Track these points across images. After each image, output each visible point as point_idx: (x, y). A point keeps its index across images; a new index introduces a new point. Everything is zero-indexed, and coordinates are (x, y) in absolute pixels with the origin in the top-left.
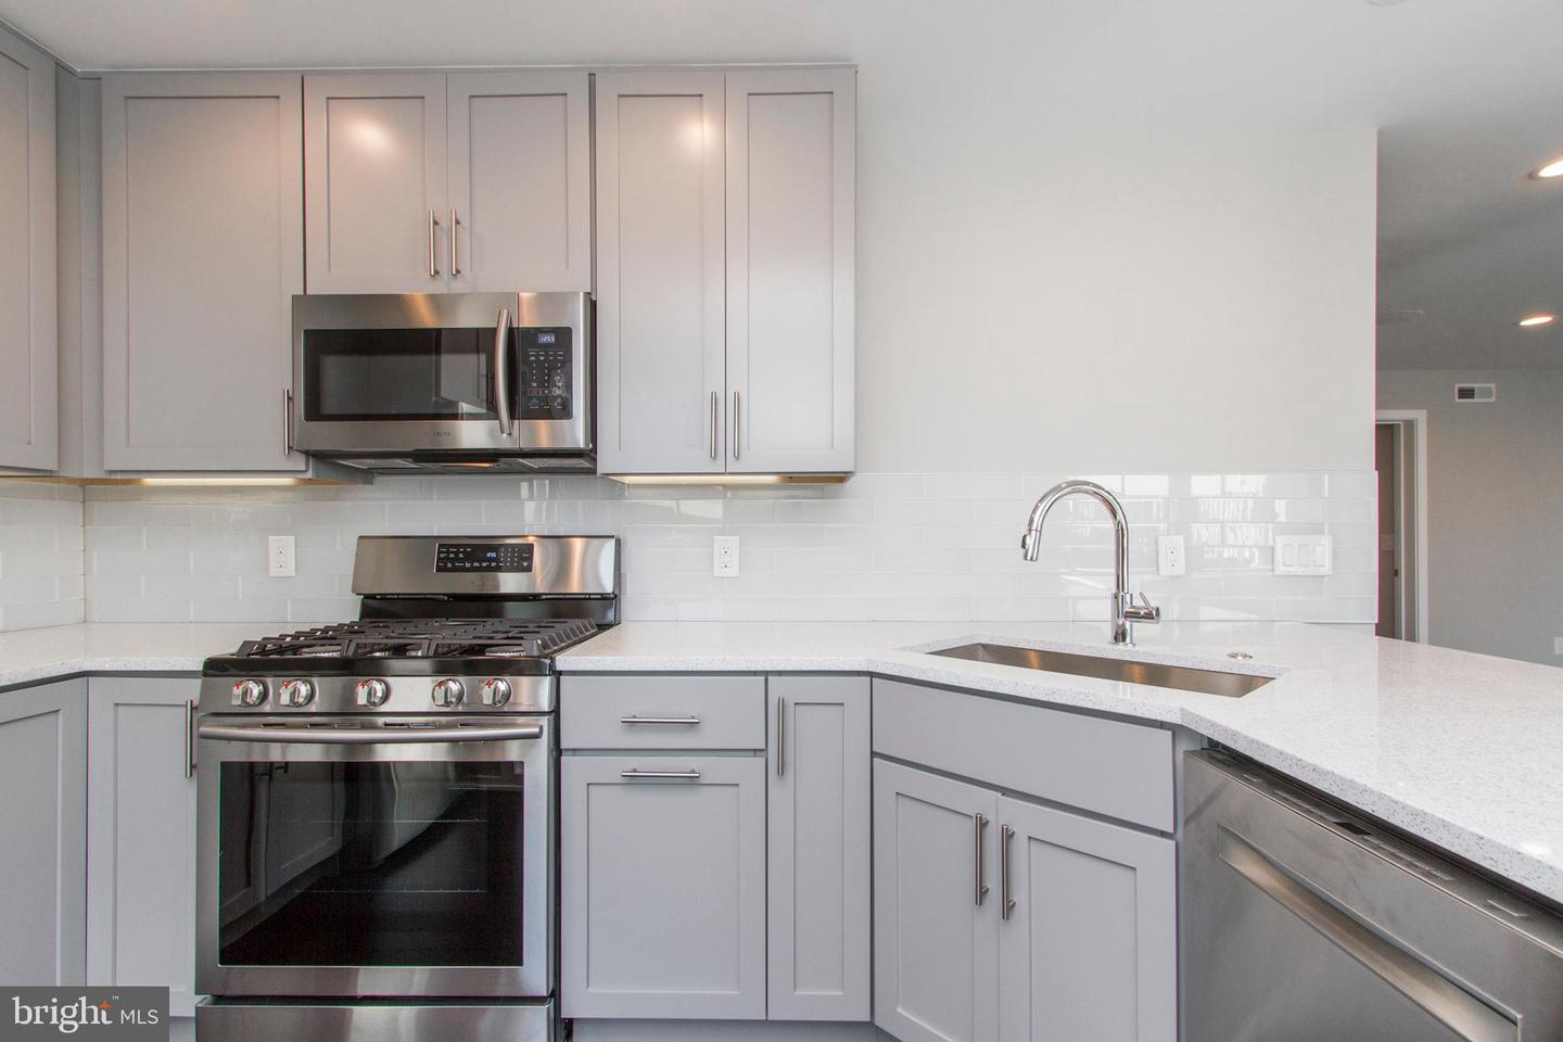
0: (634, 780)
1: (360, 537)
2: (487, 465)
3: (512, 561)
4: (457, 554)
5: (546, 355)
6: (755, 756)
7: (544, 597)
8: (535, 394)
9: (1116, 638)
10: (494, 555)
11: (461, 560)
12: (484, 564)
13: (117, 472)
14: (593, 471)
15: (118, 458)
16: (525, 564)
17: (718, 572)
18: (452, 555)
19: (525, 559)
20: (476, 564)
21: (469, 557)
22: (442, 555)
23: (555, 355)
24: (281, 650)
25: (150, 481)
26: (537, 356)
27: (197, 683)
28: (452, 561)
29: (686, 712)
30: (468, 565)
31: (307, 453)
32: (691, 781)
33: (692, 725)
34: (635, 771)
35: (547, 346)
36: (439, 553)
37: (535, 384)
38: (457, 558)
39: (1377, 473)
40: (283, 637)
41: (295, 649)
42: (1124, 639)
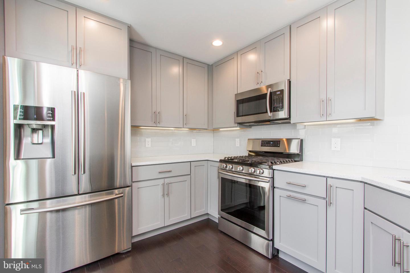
0: (289, 197)
1: (248, 139)
2: (269, 123)
3: (276, 145)
4: (265, 142)
5: (278, 97)
6: (324, 200)
10: (272, 143)
11: (266, 144)
12: (270, 145)
13: (215, 128)
14: (290, 123)
15: (215, 126)
16: (278, 145)
17: (333, 149)
18: (264, 143)
20: (268, 145)
21: (267, 143)
22: (262, 143)
23: (280, 96)
24: (231, 159)
25: (221, 129)
26: (276, 97)
27: (218, 163)
28: (264, 144)
29: (303, 183)
30: (267, 145)
31: (238, 123)
32: (304, 201)
33: (304, 187)
34: (290, 195)
35: (278, 94)
36: (262, 142)
37: (275, 104)
38: (265, 144)
40: (232, 157)
41: (233, 160)
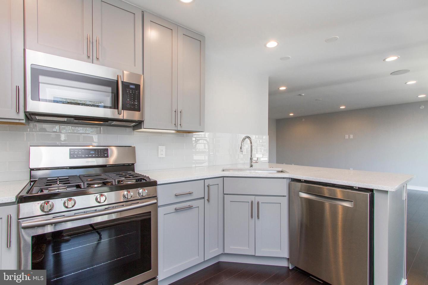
2: (102, 123)
3: (101, 154)
4: (78, 152)
5: (132, 92)
7: (108, 166)
8: (128, 103)
9: (251, 167)
11: (81, 154)
12: (90, 156)
16: (106, 155)
17: (160, 156)
19: (105, 154)
20: (87, 156)
23: (135, 92)
26: (129, 91)
28: (77, 154)
32: (190, 207)
33: (190, 194)
35: (132, 89)
37: (128, 100)
39: (268, 136)
42: (252, 166)
